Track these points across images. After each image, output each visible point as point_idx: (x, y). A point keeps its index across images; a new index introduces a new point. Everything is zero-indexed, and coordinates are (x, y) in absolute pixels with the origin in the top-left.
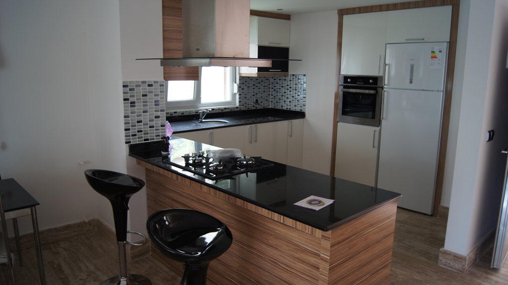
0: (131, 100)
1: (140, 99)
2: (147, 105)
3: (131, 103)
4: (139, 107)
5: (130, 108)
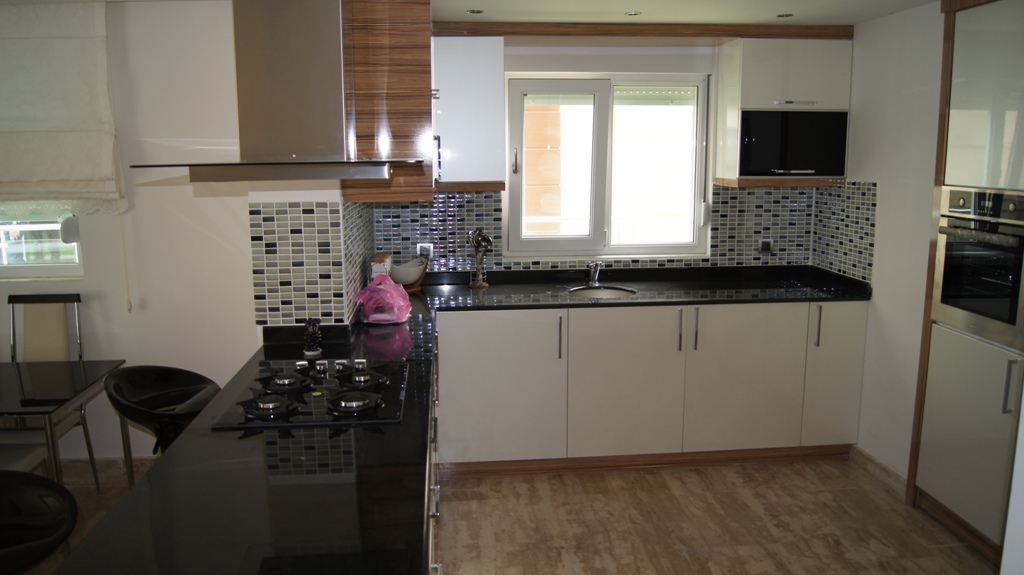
0: (267, 239)
1: (287, 238)
2: (301, 252)
3: (267, 245)
4: (285, 253)
5: (265, 255)
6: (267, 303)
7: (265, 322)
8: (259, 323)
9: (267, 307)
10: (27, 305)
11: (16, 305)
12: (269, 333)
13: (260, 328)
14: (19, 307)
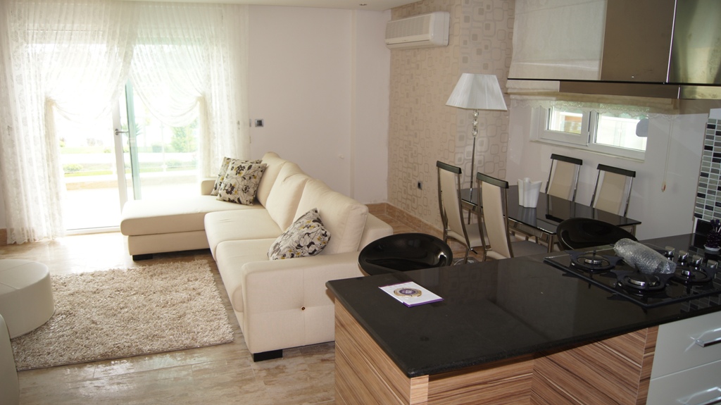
0: (716, 150)
3: (715, 154)
5: (711, 163)
6: (705, 201)
7: (700, 216)
8: (696, 215)
9: (705, 204)
10: (607, 172)
11: (601, 171)
12: (701, 225)
13: (696, 219)
14: (602, 172)
